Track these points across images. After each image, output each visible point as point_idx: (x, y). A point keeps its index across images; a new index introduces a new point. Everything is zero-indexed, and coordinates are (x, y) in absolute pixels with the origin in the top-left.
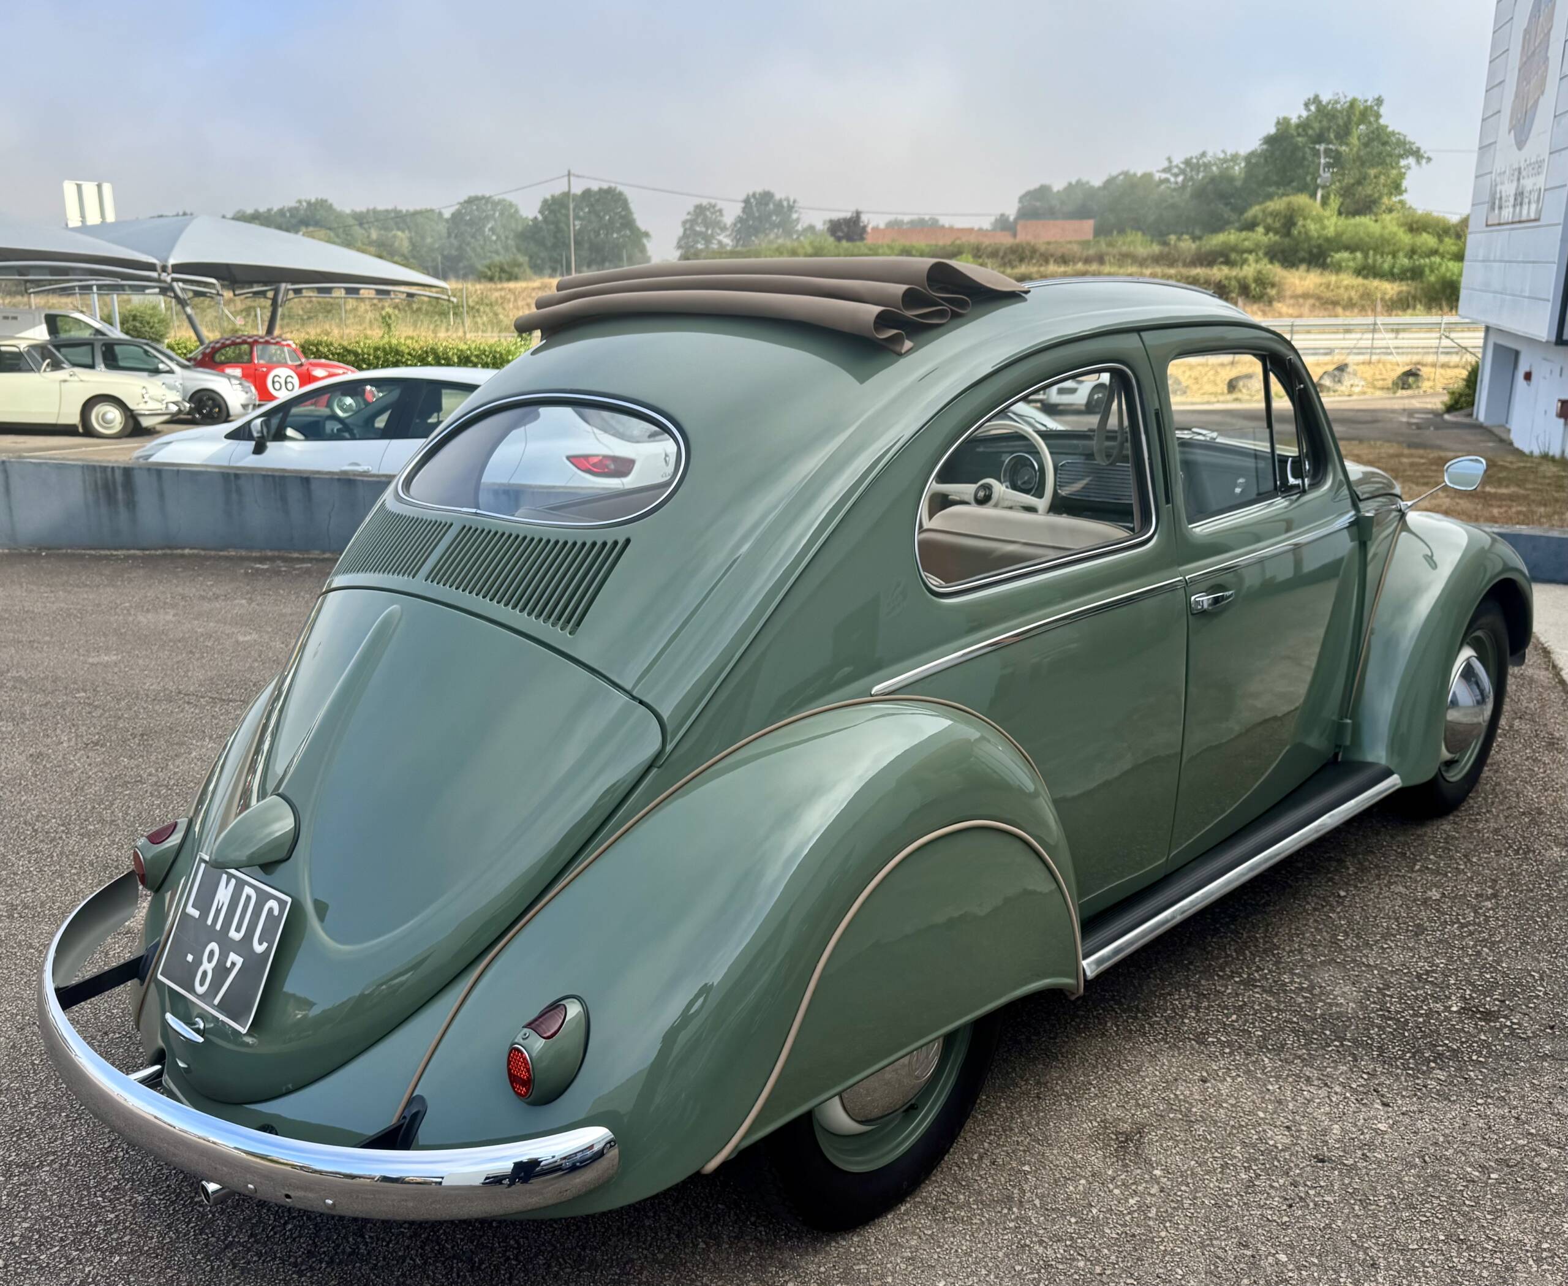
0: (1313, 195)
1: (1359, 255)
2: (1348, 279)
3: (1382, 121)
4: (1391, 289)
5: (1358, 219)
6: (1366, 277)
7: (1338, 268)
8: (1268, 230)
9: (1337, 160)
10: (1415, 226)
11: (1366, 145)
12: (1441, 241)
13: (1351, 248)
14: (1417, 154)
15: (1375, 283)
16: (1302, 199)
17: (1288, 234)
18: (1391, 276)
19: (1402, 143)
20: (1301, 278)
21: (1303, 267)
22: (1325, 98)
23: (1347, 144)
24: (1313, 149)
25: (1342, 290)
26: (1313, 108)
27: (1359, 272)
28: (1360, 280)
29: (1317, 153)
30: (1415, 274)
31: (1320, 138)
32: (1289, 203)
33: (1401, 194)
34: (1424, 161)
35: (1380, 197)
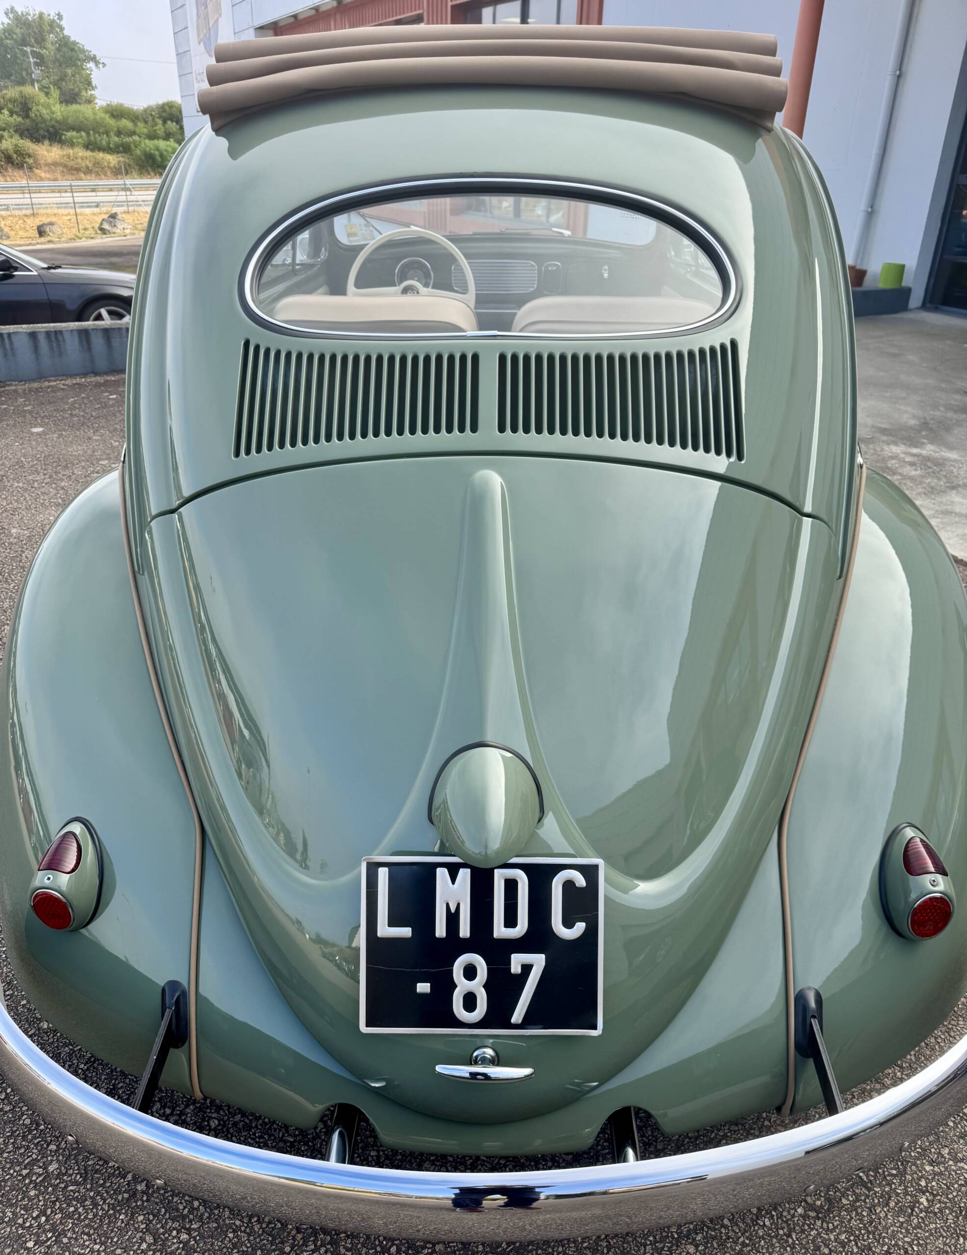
0: (33, 85)
1: (83, 134)
2: (81, 152)
3: (66, 32)
4: (112, 159)
5: (74, 107)
6: (92, 150)
7: (72, 145)
8: (12, 113)
9: (41, 61)
10: (117, 113)
11: (58, 50)
12: (135, 125)
13: (78, 129)
14: (94, 59)
15: (101, 155)
16: (28, 90)
17: (27, 116)
18: (108, 150)
19: (83, 51)
20: (48, 151)
21: (47, 142)
22: (19, 9)
23: (45, 48)
24: (22, 50)
25: (80, 160)
26: (11, 16)
27: (88, 146)
28: (88, 153)
29: (25, 54)
30: (125, 149)
31: (24, 42)
32: (21, 92)
33: (93, 88)
34: (101, 66)
35: (80, 91)
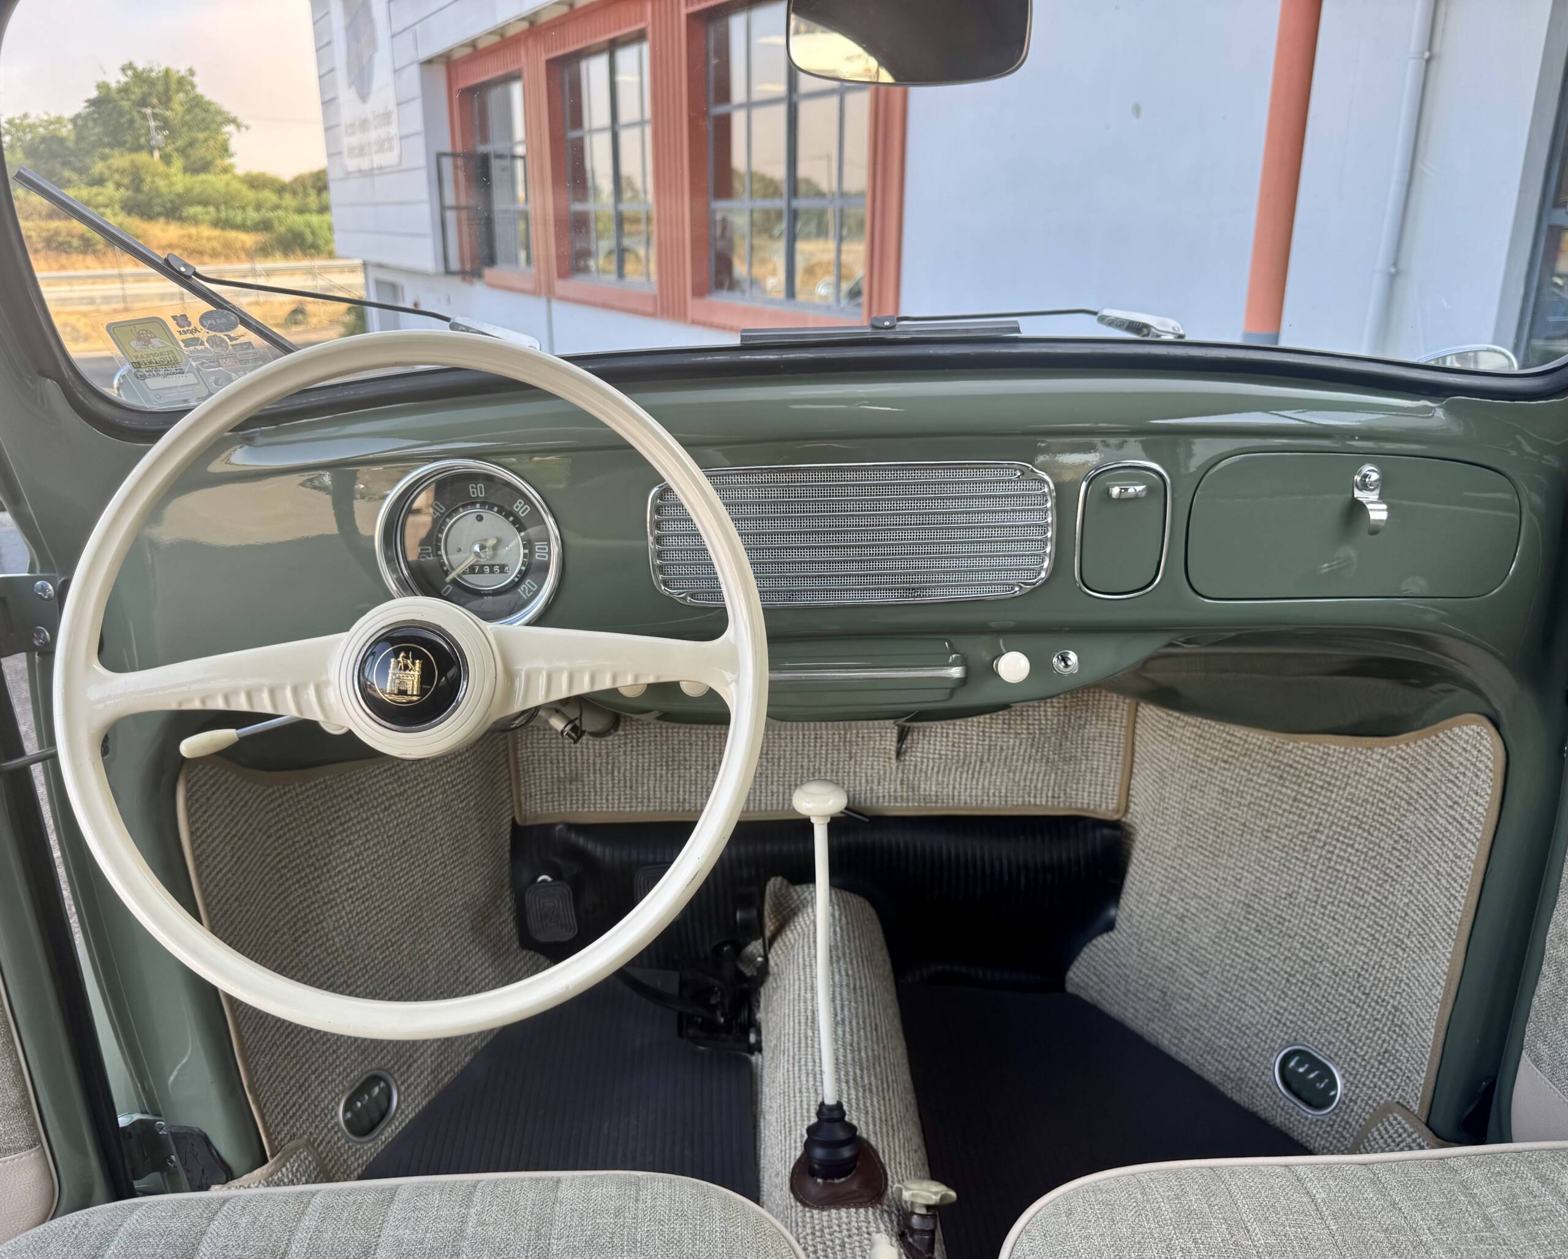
0: (151, 153)
1: (211, 209)
2: (206, 231)
3: (199, 90)
4: (248, 239)
5: (202, 177)
6: (223, 229)
7: (195, 221)
8: (118, 185)
9: (165, 124)
10: (255, 182)
11: (189, 111)
12: (281, 197)
13: (205, 203)
14: (234, 121)
15: (232, 235)
16: (142, 157)
17: (138, 189)
18: (242, 227)
19: (219, 112)
20: (163, 230)
21: (162, 220)
22: (140, 66)
23: (172, 110)
24: (139, 112)
25: (204, 241)
26: (130, 73)
27: (217, 223)
28: (217, 233)
29: (144, 117)
30: (265, 226)
31: (144, 102)
32: (132, 161)
33: (230, 156)
34: (243, 129)
35: (214, 159)
